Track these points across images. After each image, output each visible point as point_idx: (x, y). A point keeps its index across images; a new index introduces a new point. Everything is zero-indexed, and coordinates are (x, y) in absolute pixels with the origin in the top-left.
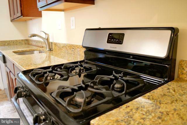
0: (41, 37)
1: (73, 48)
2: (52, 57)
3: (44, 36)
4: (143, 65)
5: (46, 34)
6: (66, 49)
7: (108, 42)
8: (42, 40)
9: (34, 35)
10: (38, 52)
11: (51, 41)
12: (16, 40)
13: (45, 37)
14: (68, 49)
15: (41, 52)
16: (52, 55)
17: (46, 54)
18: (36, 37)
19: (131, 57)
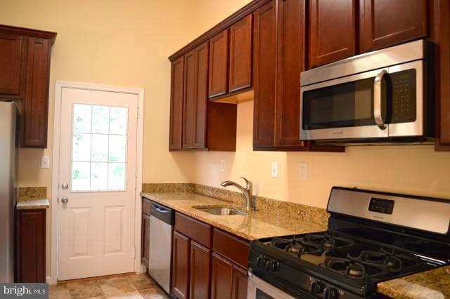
0: (239, 187)
1: (301, 211)
2: (253, 221)
3: (244, 185)
4: (419, 242)
5: (247, 181)
6: (287, 210)
7: (370, 209)
8: (240, 191)
9: (230, 184)
10: (228, 210)
11: (254, 194)
12: (174, 184)
13: (245, 187)
14: (291, 210)
15: (235, 213)
16: (254, 218)
17: (244, 218)
18: (233, 186)
19: (403, 231)
